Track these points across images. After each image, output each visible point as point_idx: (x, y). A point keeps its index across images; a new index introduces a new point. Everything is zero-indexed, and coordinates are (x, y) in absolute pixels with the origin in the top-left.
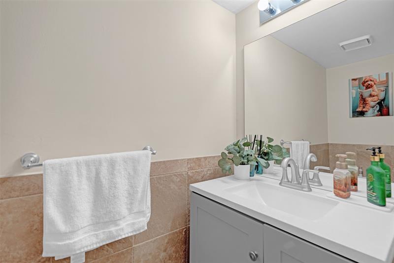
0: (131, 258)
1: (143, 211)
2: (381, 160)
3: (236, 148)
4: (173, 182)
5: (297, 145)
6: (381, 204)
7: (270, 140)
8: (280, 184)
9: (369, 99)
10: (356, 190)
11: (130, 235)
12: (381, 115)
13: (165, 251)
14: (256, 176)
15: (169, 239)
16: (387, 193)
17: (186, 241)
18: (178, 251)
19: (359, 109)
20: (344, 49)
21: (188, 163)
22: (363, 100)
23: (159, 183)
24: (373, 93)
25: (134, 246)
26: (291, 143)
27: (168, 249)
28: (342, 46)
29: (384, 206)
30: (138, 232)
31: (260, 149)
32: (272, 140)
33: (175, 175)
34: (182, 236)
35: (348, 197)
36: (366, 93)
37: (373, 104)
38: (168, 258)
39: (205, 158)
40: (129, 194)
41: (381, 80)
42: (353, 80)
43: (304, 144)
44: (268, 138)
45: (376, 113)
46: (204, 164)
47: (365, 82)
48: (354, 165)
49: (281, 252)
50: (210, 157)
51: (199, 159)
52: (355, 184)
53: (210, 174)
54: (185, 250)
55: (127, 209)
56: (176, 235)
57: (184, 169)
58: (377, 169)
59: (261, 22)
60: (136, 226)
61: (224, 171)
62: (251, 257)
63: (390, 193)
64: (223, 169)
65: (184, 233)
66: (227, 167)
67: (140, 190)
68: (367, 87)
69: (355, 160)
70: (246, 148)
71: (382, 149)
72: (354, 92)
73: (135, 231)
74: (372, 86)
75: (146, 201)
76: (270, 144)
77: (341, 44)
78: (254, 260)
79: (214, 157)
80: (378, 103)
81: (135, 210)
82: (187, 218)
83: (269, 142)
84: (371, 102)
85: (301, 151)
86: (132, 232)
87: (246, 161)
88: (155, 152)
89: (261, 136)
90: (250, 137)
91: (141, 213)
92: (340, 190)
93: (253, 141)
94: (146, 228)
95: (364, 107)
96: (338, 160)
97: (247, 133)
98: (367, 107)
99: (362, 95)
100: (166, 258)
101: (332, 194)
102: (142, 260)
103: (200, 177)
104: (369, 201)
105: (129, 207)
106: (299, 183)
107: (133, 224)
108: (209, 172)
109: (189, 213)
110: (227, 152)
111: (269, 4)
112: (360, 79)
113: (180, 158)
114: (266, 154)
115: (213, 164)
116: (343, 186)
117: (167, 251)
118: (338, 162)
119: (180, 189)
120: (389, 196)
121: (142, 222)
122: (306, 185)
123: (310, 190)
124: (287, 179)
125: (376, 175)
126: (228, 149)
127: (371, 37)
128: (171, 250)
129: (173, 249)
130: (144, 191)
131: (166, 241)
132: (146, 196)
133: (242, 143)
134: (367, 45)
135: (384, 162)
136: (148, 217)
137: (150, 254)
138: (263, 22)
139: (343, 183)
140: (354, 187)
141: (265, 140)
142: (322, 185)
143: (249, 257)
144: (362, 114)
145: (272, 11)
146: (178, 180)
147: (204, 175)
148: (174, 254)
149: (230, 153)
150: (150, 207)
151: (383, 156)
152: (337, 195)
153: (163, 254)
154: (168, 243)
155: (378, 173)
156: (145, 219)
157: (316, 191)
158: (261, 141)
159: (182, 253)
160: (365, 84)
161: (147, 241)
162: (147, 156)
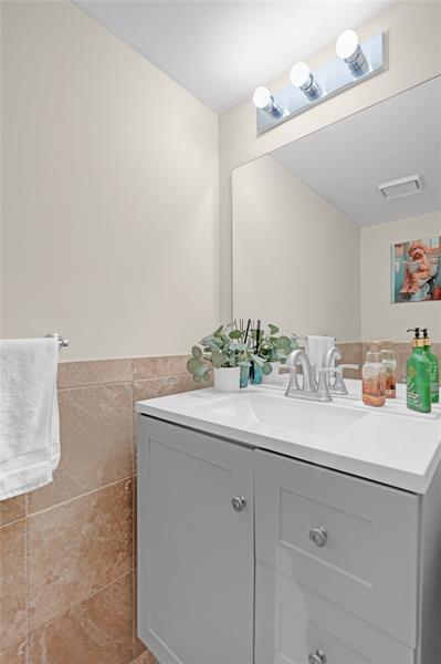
0: (23, 538)
1: (45, 449)
2: (426, 348)
3: (218, 340)
4: (105, 398)
5: (316, 342)
6: (425, 409)
7: (274, 329)
8: (286, 394)
9: (417, 276)
10: (393, 396)
11: (17, 493)
12: (432, 299)
13: (91, 521)
14: (250, 387)
15: (100, 500)
16: (432, 395)
17: (132, 501)
18: (117, 520)
19: (404, 291)
20: (385, 196)
21: (133, 366)
22: (410, 276)
23: (77, 401)
24: (423, 267)
25: (28, 516)
26: (307, 339)
27: (98, 517)
28: (382, 190)
29: (429, 411)
30: (33, 488)
31: (258, 344)
32: (277, 330)
33: (109, 387)
34: (123, 494)
35: (381, 404)
36: (413, 265)
37: (421, 282)
38: (98, 532)
39: (165, 359)
40: (13, 417)
41: (433, 247)
42: (396, 246)
43: (326, 341)
44: (270, 326)
45: (426, 295)
46: (162, 369)
47: (412, 250)
48: (391, 358)
49: (281, 489)
50: (174, 357)
51: (153, 360)
52: (393, 388)
53: (174, 386)
54: (130, 517)
55: (10, 445)
56: (112, 492)
57: (125, 376)
58: (420, 358)
59: (258, 129)
60: (30, 478)
61: (197, 378)
62: (235, 506)
63: (437, 397)
64: (195, 375)
65: (127, 488)
66: (202, 371)
67: (36, 410)
68: (415, 258)
69: (392, 351)
70: (235, 341)
71: (428, 332)
72: (398, 264)
73: (28, 486)
74: (421, 256)
75: (50, 430)
76: (274, 336)
77: (381, 187)
78: (239, 510)
79: (181, 357)
80: (428, 282)
81: (28, 449)
82: (132, 461)
83: (272, 333)
84: (420, 279)
85: (321, 350)
86: (21, 488)
87: (232, 360)
88: (66, 341)
89: (259, 322)
90: (241, 322)
91: (40, 453)
92: (370, 394)
93: (245, 328)
94: (50, 479)
95: (410, 287)
96: (368, 350)
97: (237, 317)
98: (414, 287)
99: (407, 270)
100: (93, 534)
101: (361, 403)
102: (46, 540)
103: (156, 391)
104: (410, 407)
105: (14, 441)
106: (315, 391)
107: (24, 473)
108: (171, 383)
109: (136, 453)
110: (202, 348)
111: (272, 98)
112: (406, 244)
113: (119, 357)
114: (267, 352)
115: (180, 369)
116: (375, 388)
117: (96, 521)
118: (369, 353)
119: (119, 411)
120: (436, 400)
121: (43, 469)
122: (324, 391)
123: (330, 400)
124: (297, 385)
125: (419, 367)
126: (204, 342)
127: (422, 178)
128: (103, 519)
129: (108, 516)
130: (45, 413)
131: (94, 503)
132: (50, 423)
133: (227, 333)
134: (416, 191)
135: (431, 350)
136: (55, 461)
137: (61, 528)
138: (262, 131)
139: (376, 382)
140: (391, 391)
141: (265, 329)
142: (347, 393)
143: (232, 506)
144: (407, 297)
145: (275, 112)
146: (115, 395)
147: (163, 388)
148: (109, 526)
149: (207, 350)
150: (58, 441)
151: (428, 342)
152: (367, 402)
153: (87, 527)
154: (95, 507)
155: (422, 363)
156: (47, 463)
157: (339, 402)
158: (258, 331)
159: (124, 522)
160: (413, 253)
161: (56, 506)
162: (50, 349)
